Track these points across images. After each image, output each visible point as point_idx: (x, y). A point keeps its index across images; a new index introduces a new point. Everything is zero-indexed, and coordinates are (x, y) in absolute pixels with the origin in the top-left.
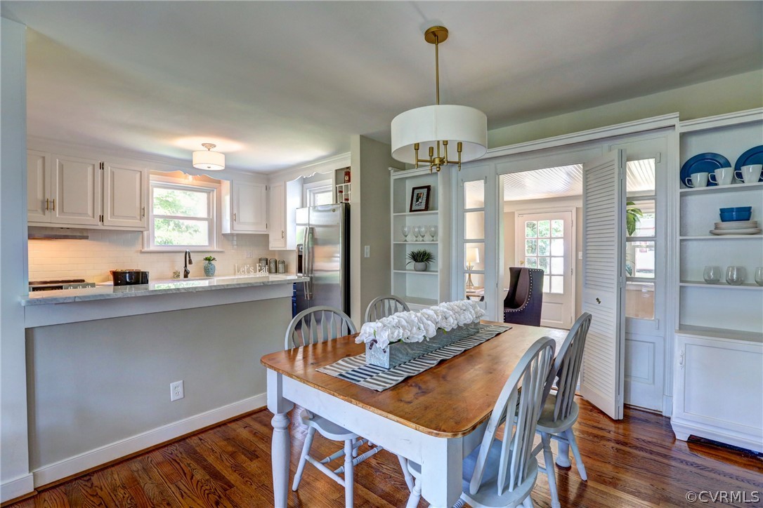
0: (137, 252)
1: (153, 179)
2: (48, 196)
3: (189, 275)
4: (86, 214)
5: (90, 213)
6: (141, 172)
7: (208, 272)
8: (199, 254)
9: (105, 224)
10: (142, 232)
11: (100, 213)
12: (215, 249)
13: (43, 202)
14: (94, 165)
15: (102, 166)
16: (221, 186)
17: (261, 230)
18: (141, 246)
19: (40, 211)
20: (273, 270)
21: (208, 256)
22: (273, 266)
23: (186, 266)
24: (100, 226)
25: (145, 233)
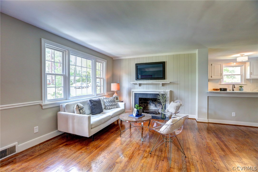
1: (224, 66)
5: (209, 76)
6: (221, 64)
7: (241, 90)
8: (238, 85)
14: (210, 65)
16: (246, 64)
18: (220, 83)
21: (241, 86)
23: (233, 88)
24: (211, 78)
25: (221, 80)
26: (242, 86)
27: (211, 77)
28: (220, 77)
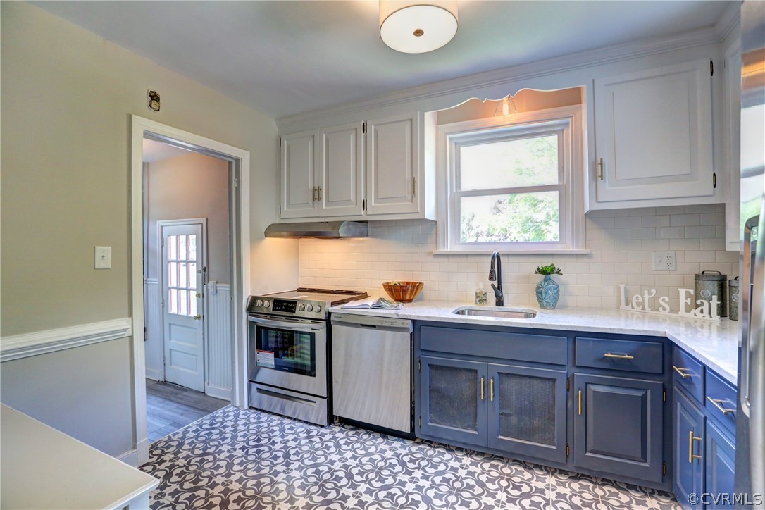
3: (505, 301)
5: (352, 197)
6: (411, 120)
9: (370, 212)
11: (363, 198)
14: (357, 129)
15: (365, 127)
17: (698, 191)
21: (545, 263)
24: (364, 217)
26: (558, 263)
27: (365, 205)
28: (412, 202)
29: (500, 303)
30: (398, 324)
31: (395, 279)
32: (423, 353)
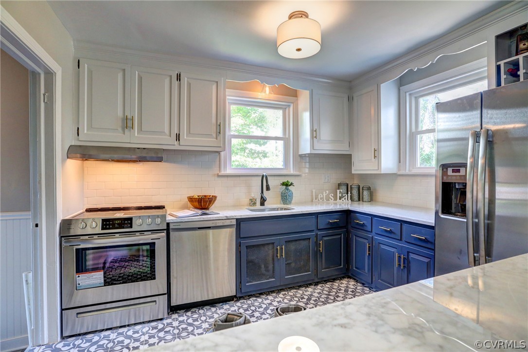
0: (215, 175)
1: (230, 96)
2: (128, 113)
3: (265, 203)
4: (162, 133)
5: (167, 131)
6: (217, 82)
7: (286, 198)
8: (276, 178)
9: (181, 144)
10: (219, 152)
11: (176, 131)
12: (292, 172)
13: (123, 120)
14: (171, 76)
15: (179, 77)
16: (297, 100)
17: (343, 149)
18: (218, 169)
19: (120, 129)
20: (356, 197)
21: (285, 180)
22: (355, 192)
23: (262, 192)
24: (177, 147)
25: (222, 153)
26: (291, 180)
28: (217, 139)
29: (262, 204)
30: (228, 223)
31: (196, 194)
32: (242, 240)
